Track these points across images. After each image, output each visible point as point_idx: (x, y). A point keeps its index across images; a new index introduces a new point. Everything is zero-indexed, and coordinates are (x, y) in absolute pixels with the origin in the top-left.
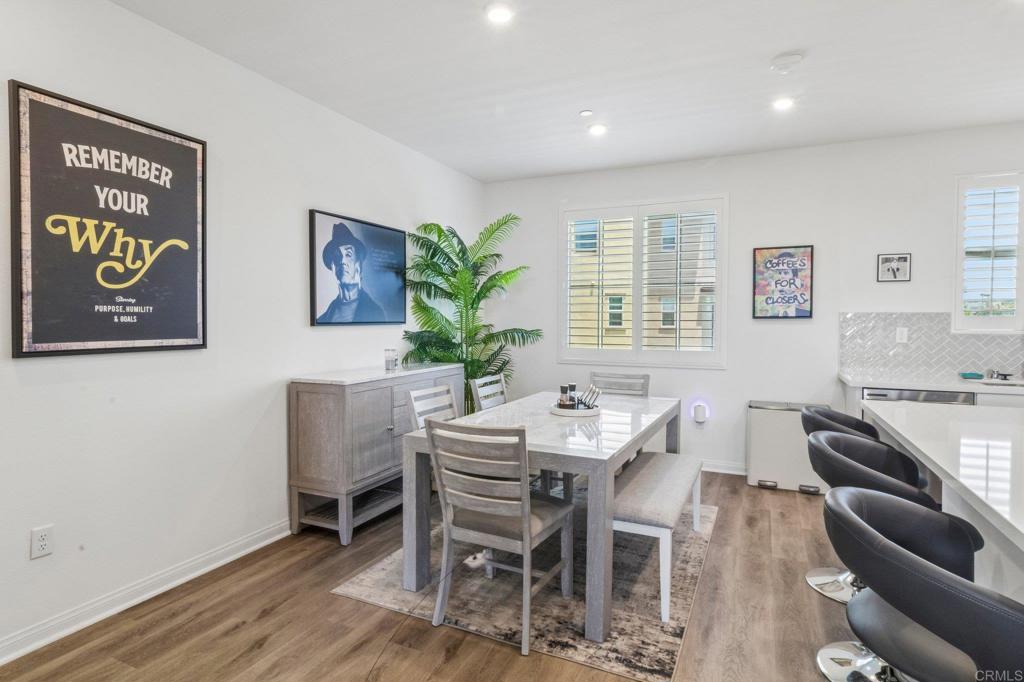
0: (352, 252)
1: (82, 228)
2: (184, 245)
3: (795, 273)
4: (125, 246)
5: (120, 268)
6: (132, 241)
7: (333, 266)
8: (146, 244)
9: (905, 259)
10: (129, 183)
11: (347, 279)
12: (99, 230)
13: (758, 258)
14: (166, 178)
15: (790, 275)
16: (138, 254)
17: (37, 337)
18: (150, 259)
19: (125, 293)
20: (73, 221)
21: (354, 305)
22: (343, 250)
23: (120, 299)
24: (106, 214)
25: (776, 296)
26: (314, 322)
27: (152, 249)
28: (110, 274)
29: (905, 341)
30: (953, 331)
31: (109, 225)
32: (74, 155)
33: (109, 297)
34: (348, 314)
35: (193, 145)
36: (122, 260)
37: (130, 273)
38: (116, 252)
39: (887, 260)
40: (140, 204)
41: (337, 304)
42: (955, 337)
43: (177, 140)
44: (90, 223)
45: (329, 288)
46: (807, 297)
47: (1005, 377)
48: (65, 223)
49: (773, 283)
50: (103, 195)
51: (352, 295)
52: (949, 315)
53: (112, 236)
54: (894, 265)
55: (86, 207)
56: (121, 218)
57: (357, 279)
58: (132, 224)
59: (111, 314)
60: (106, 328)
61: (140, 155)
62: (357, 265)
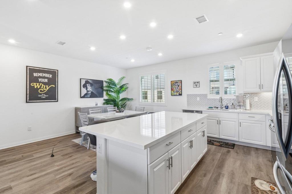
0: (90, 85)
1: (36, 85)
2: (54, 86)
3: (178, 86)
4: (43, 87)
5: (43, 90)
6: (45, 86)
7: (85, 88)
8: (47, 86)
9: (198, 83)
10: (44, 78)
11: (88, 90)
12: (39, 85)
13: (172, 83)
14: (51, 76)
15: (177, 87)
16: (46, 88)
17: (29, 100)
18: (48, 88)
19: (43, 93)
20: (35, 84)
21: (90, 94)
22: (87, 85)
23: (43, 94)
24: (41, 82)
25: (175, 91)
26: (81, 97)
27: (48, 87)
28: (41, 91)
29: (199, 100)
30: (208, 98)
31: (41, 84)
32: (35, 75)
33: (41, 94)
34: (89, 96)
35: (56, 71)
36: (43, 89)
37: (44, 91)
38: (42, 88)
39: (195, 83)
40: (46, 80)
41: (86, 94)
42: (208, 99)
43: (53, 70)
44: (38, 84)
45: (84, 91)
46: (181, 91)
47: (217, 108)
48: (34, 84)
49: (174, 88)
50: (40, 80)
51: (90, 92)
52: (207, 94)
53: (41, 85)
54: (196, 84)
55: (37, 81)
56: (43, 83)
57: (91, 90)
58: (45, 83)
59: (41, 97)
60: (40, 99)
61: (46, 73)
62: (91, 87)
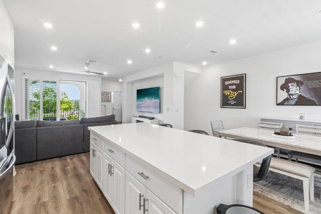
0: (295, 84)
1: (227, 92)
2: (241, 92)
4: (232, 93)
5: (232, 97)
6: (233, 92)
7: (285, 90)
8: (235, 92)
10: (233, 84)
11: (291, 92)
12: (229, 92)
14: (238, 82)
16: (234, 94)
17: (222, 106)
18: (236, 95)
19: (232, 100)
20: (226, 91)
21: (296, 100)
22: (290, 85)
23: (232, 101)
24: (230, 89)
26: (277, 104)
27: (236, 93)
28: (231, 98)
31: (230, 91)
32: (226, 83)
33: (230, 100)
34: (293, 102)
35: (243, 75)
36: (232, 95)
37: (233, 97)
38: (231, 94)
40: (234, 87)
41: (287, 100)
43: (240, 75)
44: (228, 91)
45: (283, 95)
48: (225, 92)
50: (230, 87)
51: (295, 97)
53: (231, 92)
55: (227, 89)
56: (232, 90)
57: (298, 92)
58: (233, 90)
59: (230, 103)
60: (230, 105)
61: (234, 80)
62: (298, 88)
